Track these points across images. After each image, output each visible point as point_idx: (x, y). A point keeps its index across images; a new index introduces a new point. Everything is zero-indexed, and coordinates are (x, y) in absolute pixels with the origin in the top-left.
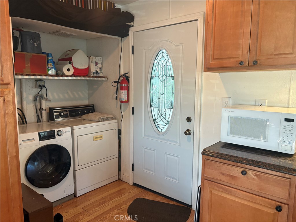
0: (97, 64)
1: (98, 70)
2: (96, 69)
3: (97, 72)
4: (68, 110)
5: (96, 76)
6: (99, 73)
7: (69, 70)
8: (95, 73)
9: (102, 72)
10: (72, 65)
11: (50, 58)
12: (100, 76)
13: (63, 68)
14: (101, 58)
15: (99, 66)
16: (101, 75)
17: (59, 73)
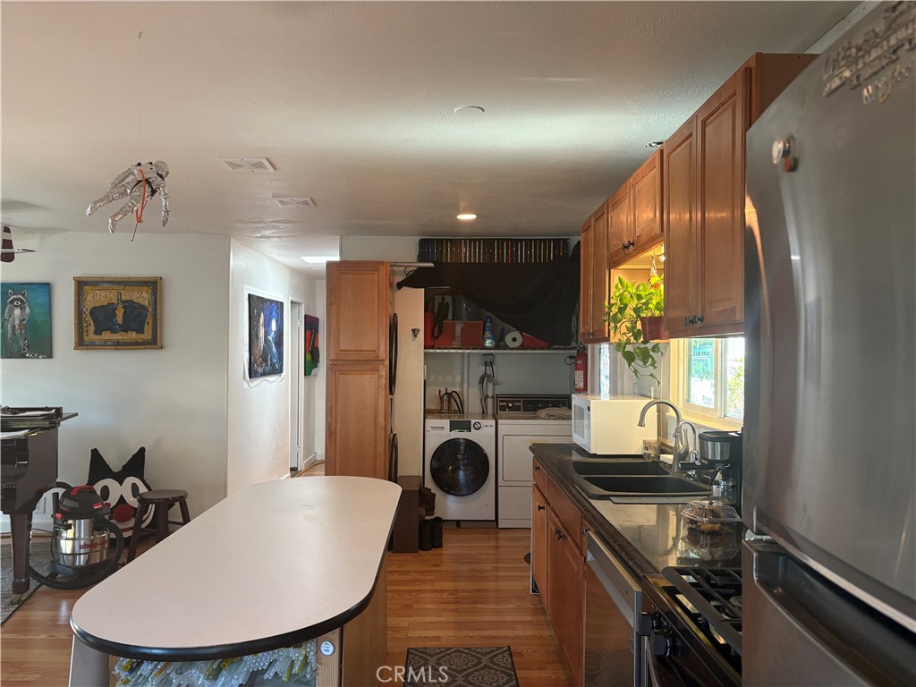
4: (522, 399)
7: (514, 340)
11: (489, 325)
13: (506, 337)
17: (501, 344)
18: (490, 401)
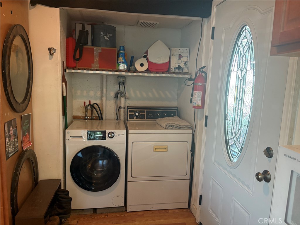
0: (180, 56)
1: (182, 65)
2: (178, 64)
3: (179, 68)
4: (145, 110)
5: (178, 72)
6: (183, 69)
7: (142, 65)
8: (177, 69)
9: (187, 68)
10: (147, 60)
11: (121, 51)
12: (183, 72)
13: (135, 62)
14: (188, 49)
15: (184, 59)
16: (186, 70)
17: (132, 68)
18: (122, 111)
